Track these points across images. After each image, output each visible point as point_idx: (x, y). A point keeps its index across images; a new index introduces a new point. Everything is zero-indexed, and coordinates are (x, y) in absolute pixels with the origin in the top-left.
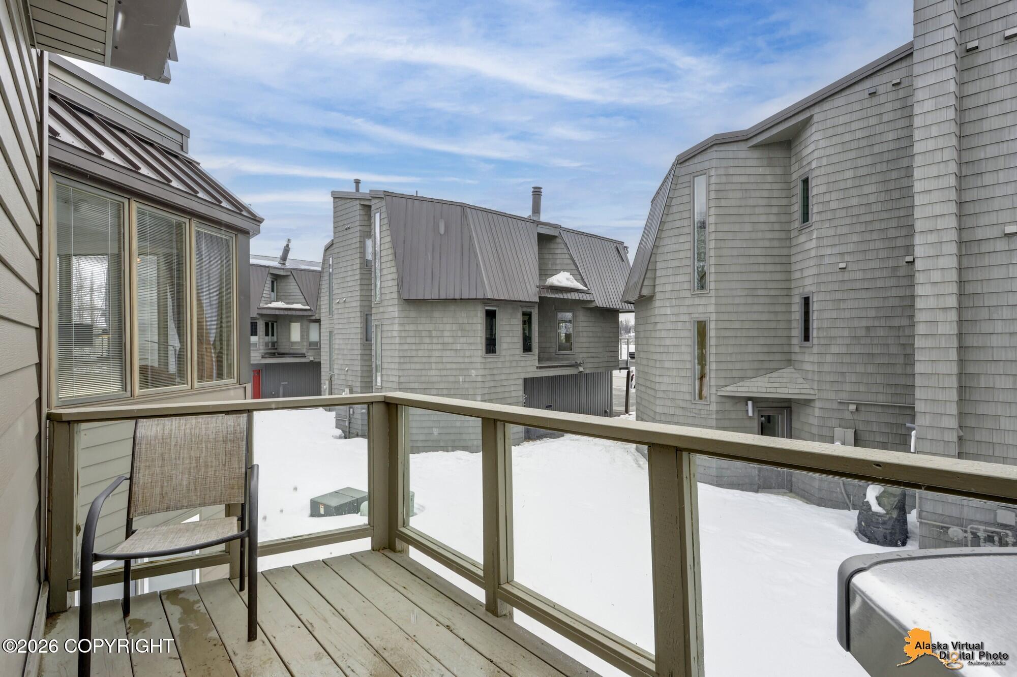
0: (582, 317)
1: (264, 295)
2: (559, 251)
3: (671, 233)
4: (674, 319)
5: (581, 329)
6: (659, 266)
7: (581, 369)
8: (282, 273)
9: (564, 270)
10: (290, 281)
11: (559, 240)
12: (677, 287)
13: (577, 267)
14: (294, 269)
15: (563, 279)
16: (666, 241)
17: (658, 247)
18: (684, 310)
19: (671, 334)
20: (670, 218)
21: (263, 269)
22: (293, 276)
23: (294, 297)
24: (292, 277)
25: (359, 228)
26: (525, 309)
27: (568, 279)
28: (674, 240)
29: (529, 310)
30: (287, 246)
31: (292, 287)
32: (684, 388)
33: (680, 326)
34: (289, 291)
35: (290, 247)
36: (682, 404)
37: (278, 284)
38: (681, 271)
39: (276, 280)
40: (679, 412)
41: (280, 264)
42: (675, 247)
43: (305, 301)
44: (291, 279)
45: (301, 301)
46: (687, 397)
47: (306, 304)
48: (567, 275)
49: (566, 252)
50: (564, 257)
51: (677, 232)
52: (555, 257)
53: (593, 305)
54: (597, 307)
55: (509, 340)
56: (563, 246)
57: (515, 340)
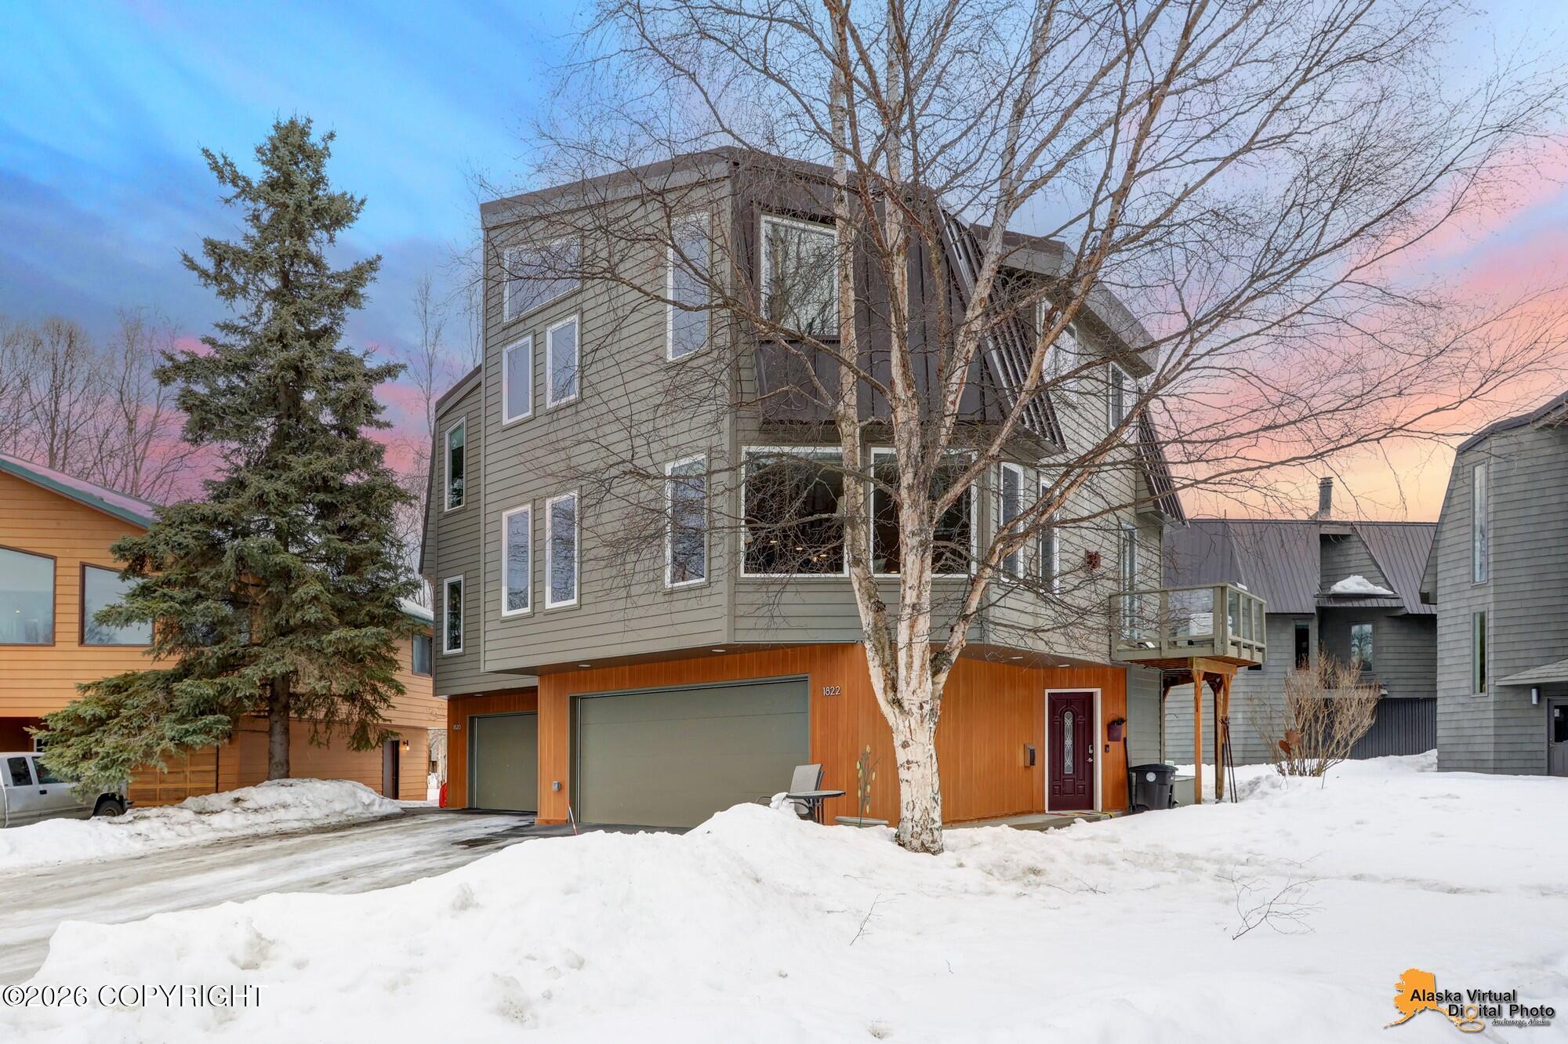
0: (1385, 627)
2: (1353, 551)
3: (1451, 526)
4: (1454, 613)
5: (1384, 643)
6: (1440, 560)
7: (1384, 692)
9: (1354, 574)
11: (1355, 538)
12: (1458, 580)
13: (1379, 567)
15: (1352, 584)
16: (1447, 535)
17: (1438, 541)
18: (1463, 603)
19: (1452, 629)
20: (1452, 510)
26: (1300, 623)
27: (1359, 584)
28: (1455, 532)
29: (1304, 623)
32: (1464, 684)
33: (1460, 620)
36: (1462, 700)
38: (1462, 563)
40: (1459, 708)
42: (1457, 539)
46: (1467, 692)
48: (1359, 578)
49: (1363, 550)
50: (1360, 557)
51: (1457, 524)
52: (1349, 558)
53: (1403, 612)
54: (1408, 614)
55: (1277, 656)
56: (1360, 544)
57: (1285, 656)
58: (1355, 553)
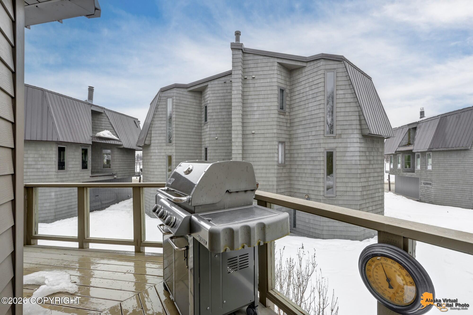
0: (116, 152)
3: (158, 119)
4: (159, 154)
5: (115, 158)
6: (153, 132)
7: (115, 177)
9: (107, 129)
11: (104, 115)
12: (160, 141)
13: (114, 128)
15: (106, 133)
16: (156, 122)
17: (152, 124)
18: (163, 151)
20: (158, 113)
26: (83, 148)
27: (108, 134)
28: (159, 122)
29: (86, 148)
33: (161, 157)
38: (162, 135)
42: (160, 125)
48: (108, 132)
49: (107, 120)
50: (106, 123)
51: (160, 119)
52: (101, 122)
53: (122, 147)
54: (124, 148)
55: (73, 163)
56: (106, 118)
57: (77, 163)
58: (104, 120)
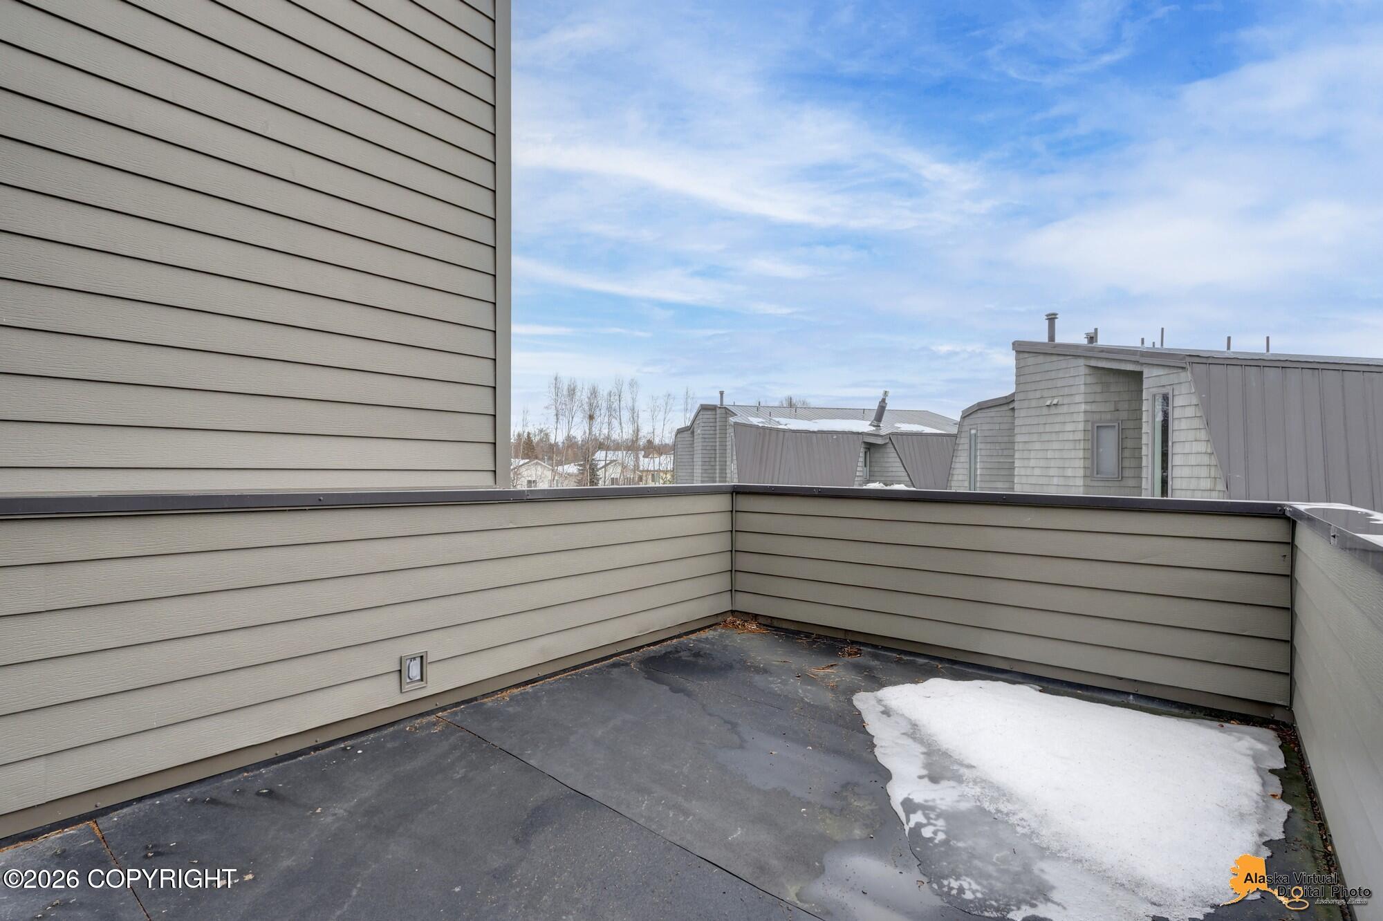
1: (858, 474)
8: (879, 441)
10: (888, 450)
14: (893, 434)
21: (856, 436)
22: (893, 444)
23: (893, 474)
24: (890, 445)
25: (1083, 407)
30: (883, 400)
31: (890, 460)
34: (887, 465)
35: (886, 402)
37: (871, 455)
39: (869, 449)
41: (874, 426)
43: (908, 479)
44: (890, 449)
45: (902, 479)
47: (910, 483)
